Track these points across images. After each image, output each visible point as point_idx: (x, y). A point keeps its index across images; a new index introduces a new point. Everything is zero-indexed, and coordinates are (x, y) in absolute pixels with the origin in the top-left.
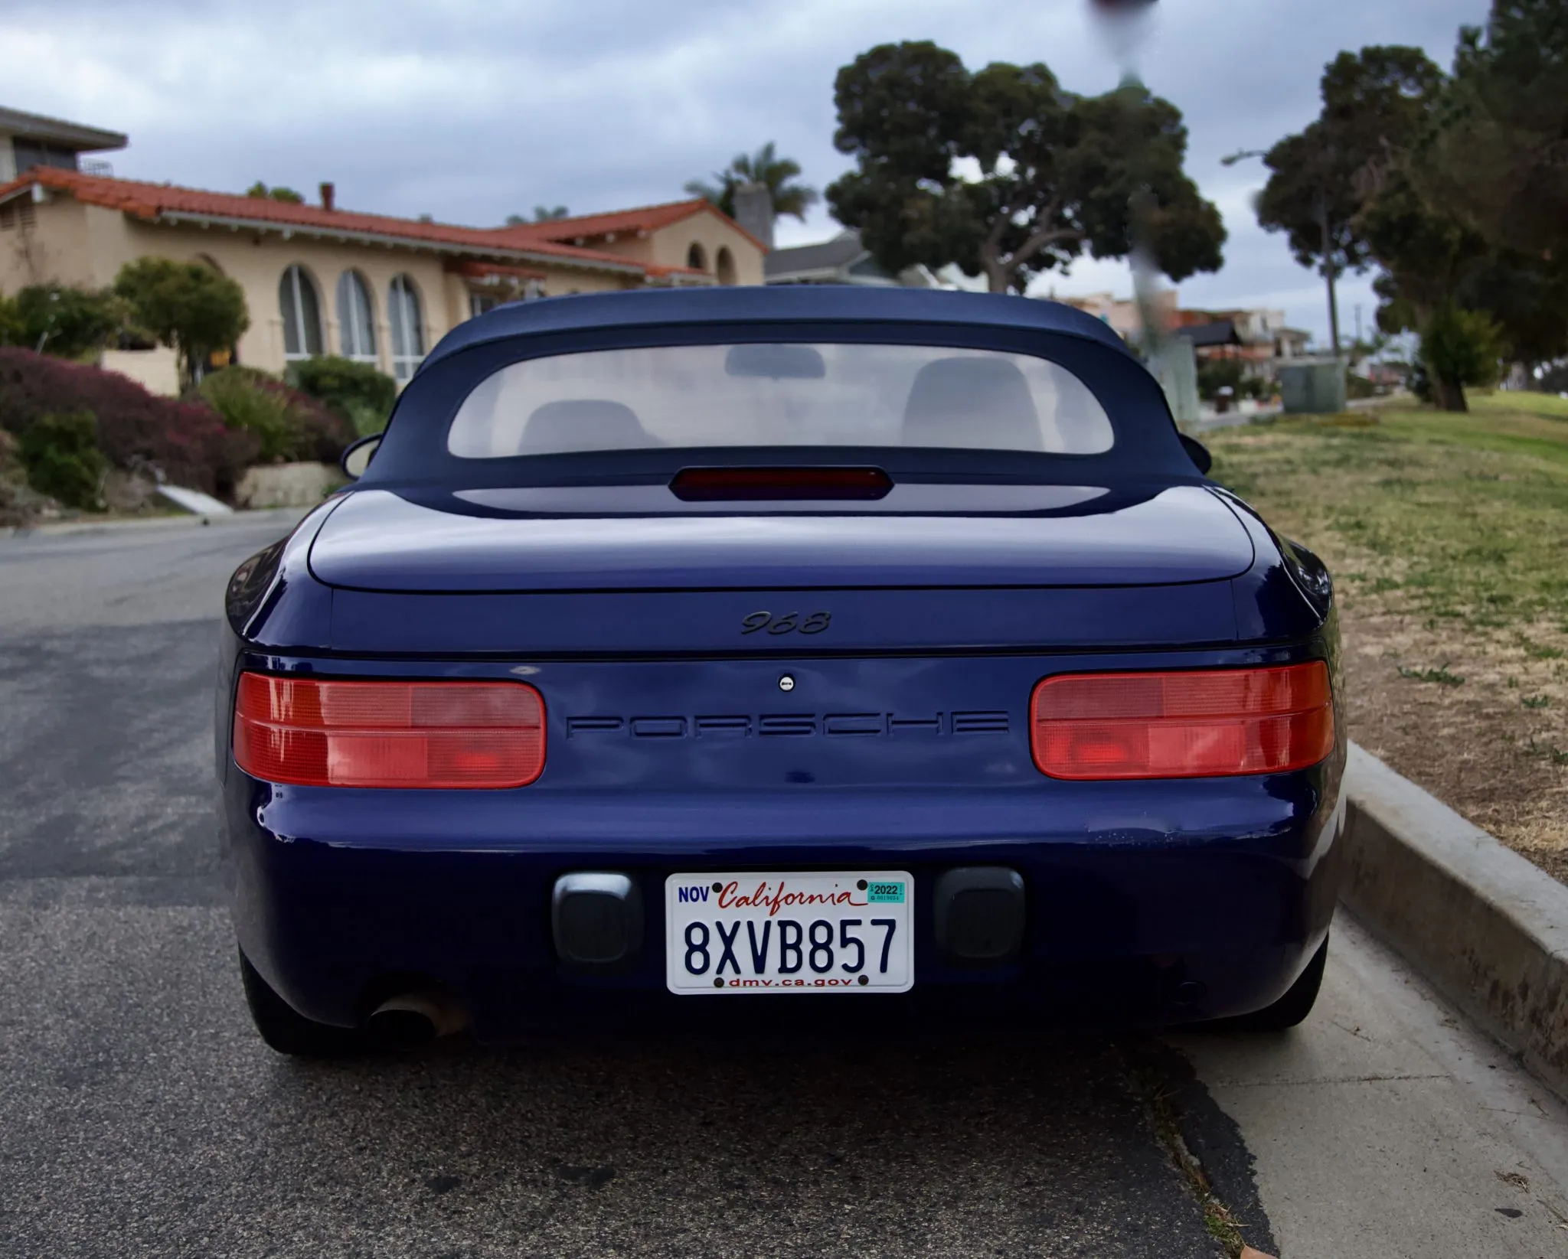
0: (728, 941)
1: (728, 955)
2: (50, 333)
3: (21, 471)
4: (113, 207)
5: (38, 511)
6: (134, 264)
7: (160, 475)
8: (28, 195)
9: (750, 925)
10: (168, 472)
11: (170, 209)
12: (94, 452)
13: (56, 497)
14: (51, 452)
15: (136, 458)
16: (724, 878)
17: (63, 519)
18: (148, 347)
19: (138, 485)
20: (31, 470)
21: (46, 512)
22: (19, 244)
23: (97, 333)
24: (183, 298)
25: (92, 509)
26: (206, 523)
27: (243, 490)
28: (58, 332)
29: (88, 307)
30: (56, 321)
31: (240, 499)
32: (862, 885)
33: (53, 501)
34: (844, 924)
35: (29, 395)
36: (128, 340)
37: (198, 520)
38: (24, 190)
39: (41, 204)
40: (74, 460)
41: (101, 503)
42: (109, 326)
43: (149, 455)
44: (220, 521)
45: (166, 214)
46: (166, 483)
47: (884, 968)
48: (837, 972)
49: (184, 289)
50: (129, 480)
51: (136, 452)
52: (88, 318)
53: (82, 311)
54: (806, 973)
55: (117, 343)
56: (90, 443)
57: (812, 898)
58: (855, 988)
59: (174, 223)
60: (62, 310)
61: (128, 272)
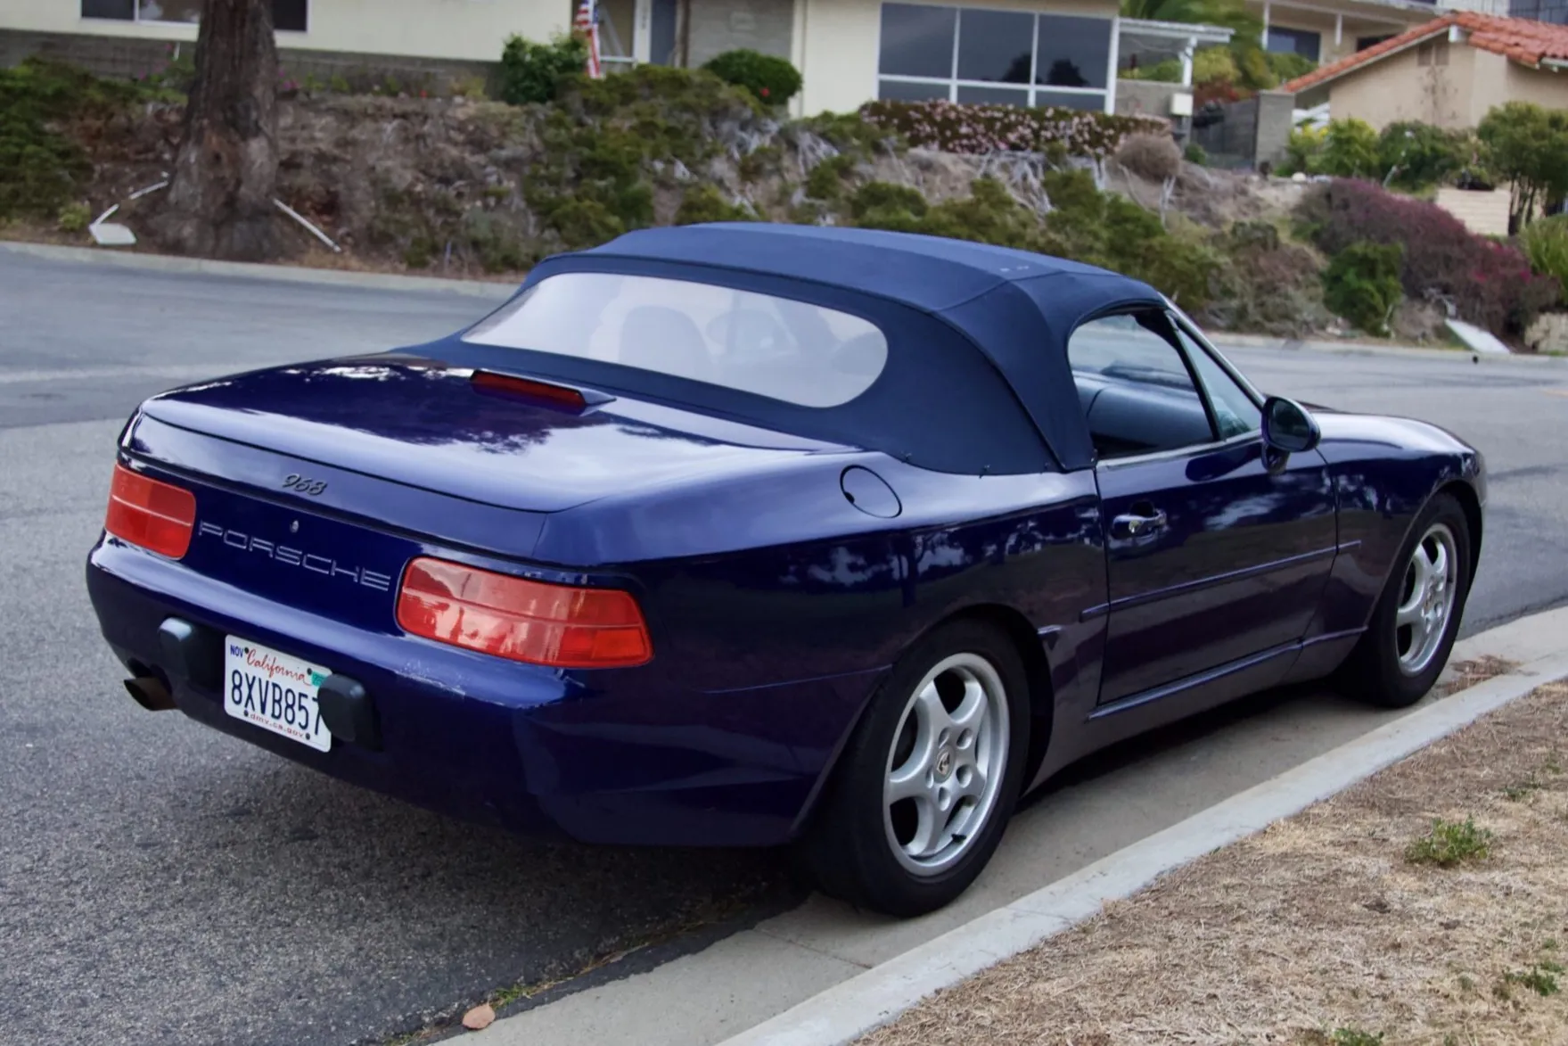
0: (250, 687)
1: (250, 697)
2: (1399, 167)
3: (1321, 290)
4: (1500, 52)
5: (1323, 328)
6: (1501, 108)
7: (1451, 309)
8: (1446, 34)
9: (260, 680)
10: (1459, 307)
11: (1554, 56)
12: (1393, 282)
13: (1345, 317)
14: (1350, 277)
15: (1432, 291)
16: (251, 645)
17: (1342, 338)
18: (1488, 188)
19: (1429, 316)
20: (1330, 289)
21: (1330, 329)
22: (1428, 81)
23: (1443, 169)
24: (1535, 144)
25: (1376, 332)
26: (1475, 360)
27: (1533, 333)
28: (1407, 166)
29: (1440, 146)
30: (1407, 156)
31: (1529, 342)
32: (309, 672)
33: (1340, 320)
34: (301, 695)
35: (1351, 222)
36: (1469, 180)
37: (1470, 355)
38: (1443, 30)
39: (1455, 45)
40: (1368, 285)
41: (1385, 328)
42: (1454, 165)
43: (1446, 290)
44: (1491, 361)
45: (1546, 61)
46: (1455, 318)
47: (316, 732)
48: (295, 727)
49: (1538, 135)
50: (1422, 310)
51: (1433, 286)
52: (1437, 155)
53: (1433, 149)
54: (282, 721)
55: (1456, 181)
56: (1390, 271)
57: (287, 673)
58: (303, 740)
59: (1555, 69)
60: (1415, 146)
61: (1495, 116)
